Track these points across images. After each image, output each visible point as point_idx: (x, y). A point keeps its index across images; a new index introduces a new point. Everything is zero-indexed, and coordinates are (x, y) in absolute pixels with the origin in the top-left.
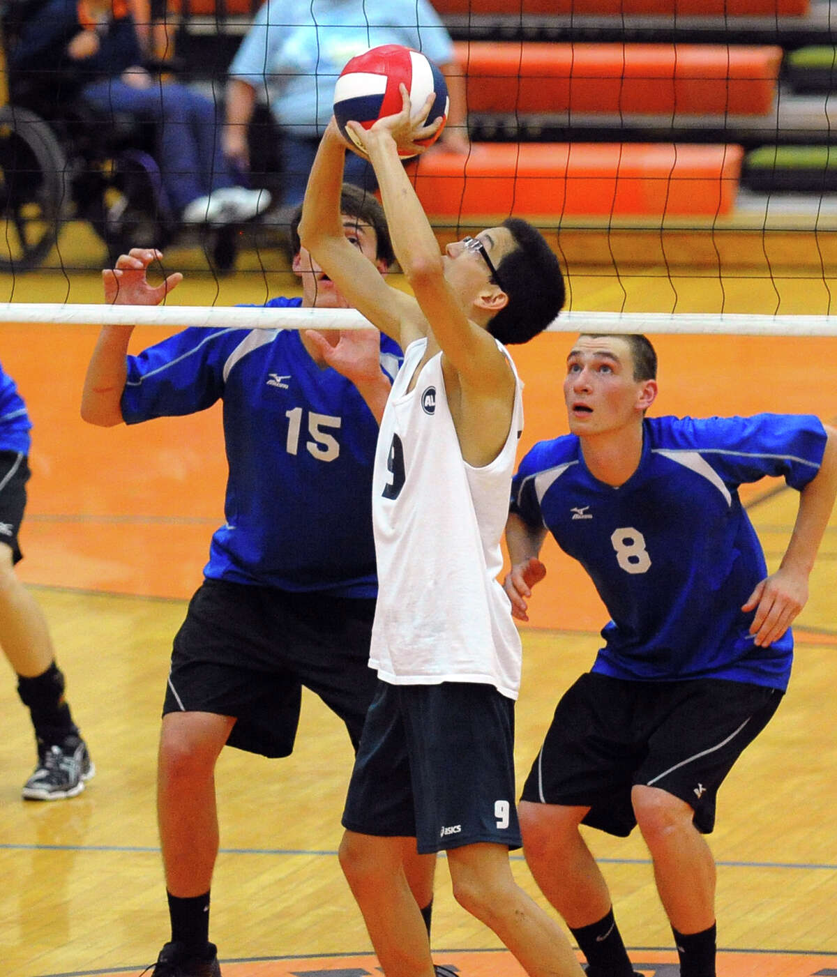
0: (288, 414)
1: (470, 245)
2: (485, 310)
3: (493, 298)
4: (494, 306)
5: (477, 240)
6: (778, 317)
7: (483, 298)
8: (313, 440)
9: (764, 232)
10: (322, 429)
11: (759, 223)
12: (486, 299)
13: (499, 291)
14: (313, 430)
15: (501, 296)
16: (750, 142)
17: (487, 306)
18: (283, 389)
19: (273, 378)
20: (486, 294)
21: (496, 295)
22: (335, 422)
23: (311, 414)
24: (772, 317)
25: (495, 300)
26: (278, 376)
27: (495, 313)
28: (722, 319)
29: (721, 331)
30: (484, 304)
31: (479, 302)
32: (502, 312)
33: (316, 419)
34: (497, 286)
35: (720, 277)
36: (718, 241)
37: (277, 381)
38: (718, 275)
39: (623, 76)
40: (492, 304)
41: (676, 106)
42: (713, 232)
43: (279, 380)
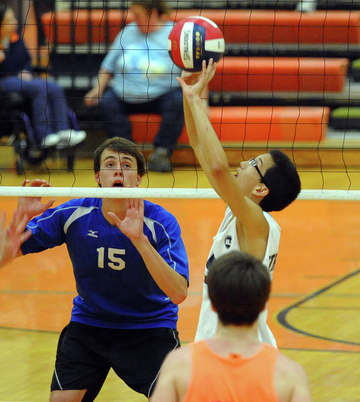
0: (98, 250)
1: (252, 163)
2: (258, 196)
3: (261, 190)
4: (262, 194)
5: (255, 161)
6: (350, 191)
7: (257, 190)
8: (111, 262)
9: (343, 150)
10: (116, 256)
11: (340, 145)
12: (259, 191)
13: (264, 187)
14: (111, 257)
15: (265, 189)
16: (333, 105)
17: (258, 194)
18: (95, 238)
19: (91, 233)
20: (258, 188)
21: (263, 188)
22: (122, 252)
23: (110, 249)
24: (347, 191)
25: (262, 191)
26: (93, 231)
27: (263, 198)
28: (322, 192)
29: (322, 198)
30: (257, 193)
31: (255, 192)
32: (266, 197)
33: (112, 251)
34: (263, 184)
35: (321, 172)
36: (320, 153)
37: (92, 234)
38: (321, 171)
39: (273, 73)
40: (261, 193)
41: (299, 88)
42: (318, 149)
43: (93, 233)
